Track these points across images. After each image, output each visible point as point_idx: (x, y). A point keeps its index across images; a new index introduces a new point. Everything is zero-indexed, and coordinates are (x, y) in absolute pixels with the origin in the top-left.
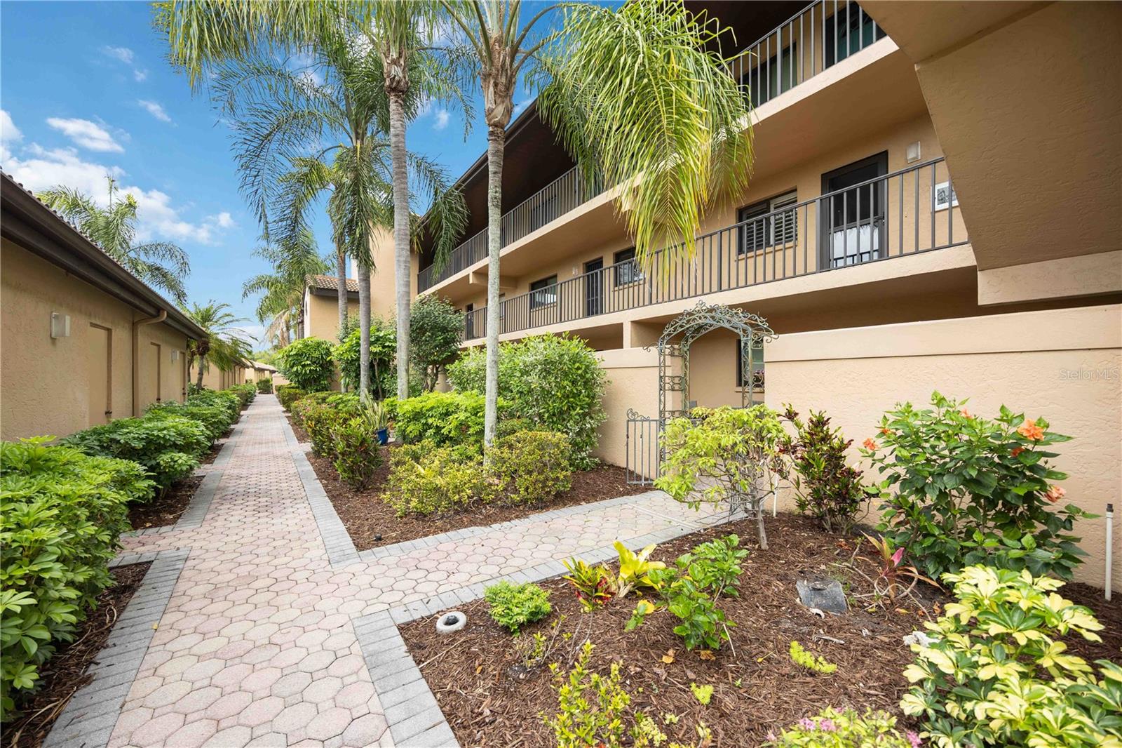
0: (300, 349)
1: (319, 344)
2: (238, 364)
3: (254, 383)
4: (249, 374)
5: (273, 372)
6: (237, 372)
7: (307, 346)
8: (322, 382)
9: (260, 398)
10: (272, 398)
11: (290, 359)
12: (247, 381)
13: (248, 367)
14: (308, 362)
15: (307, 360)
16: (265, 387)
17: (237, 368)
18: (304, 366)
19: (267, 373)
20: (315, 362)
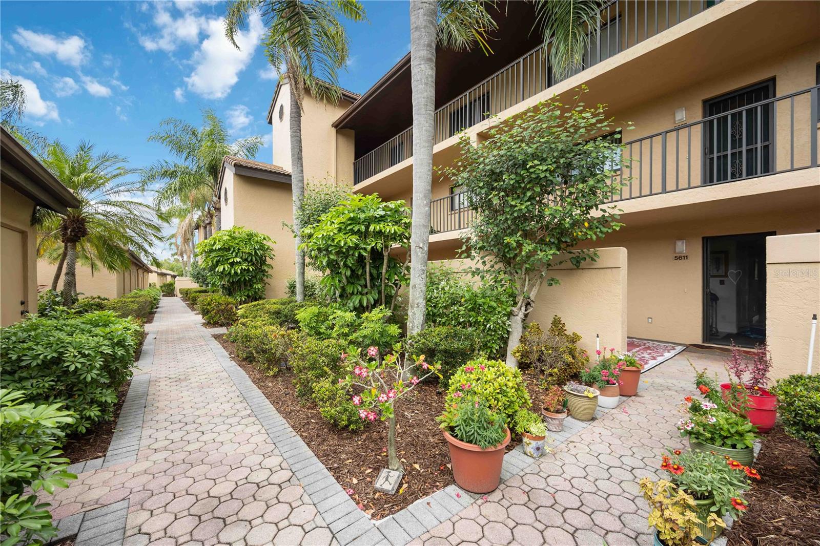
0: (225, 243)
1: (250, 236)
2: (140, 268)
3: (158, 286)
4: (153, 278)
5: (174, 277)
6: (141, 276)
7: (234, 238)
8: (255, 286)
9: (165, 302)
10: (176, 302)
11: (213, 255)
12: (150, 285)
13: (151, 272)
14: (238, 260)
15: (236, 256)
16: (169, 290)
17: (140, 271)
18: (232, 264)
19: (169, 277)
20: (246, 260)
